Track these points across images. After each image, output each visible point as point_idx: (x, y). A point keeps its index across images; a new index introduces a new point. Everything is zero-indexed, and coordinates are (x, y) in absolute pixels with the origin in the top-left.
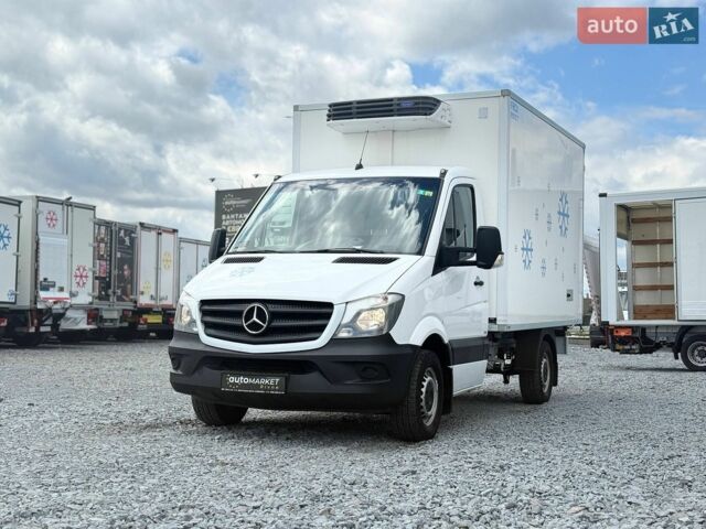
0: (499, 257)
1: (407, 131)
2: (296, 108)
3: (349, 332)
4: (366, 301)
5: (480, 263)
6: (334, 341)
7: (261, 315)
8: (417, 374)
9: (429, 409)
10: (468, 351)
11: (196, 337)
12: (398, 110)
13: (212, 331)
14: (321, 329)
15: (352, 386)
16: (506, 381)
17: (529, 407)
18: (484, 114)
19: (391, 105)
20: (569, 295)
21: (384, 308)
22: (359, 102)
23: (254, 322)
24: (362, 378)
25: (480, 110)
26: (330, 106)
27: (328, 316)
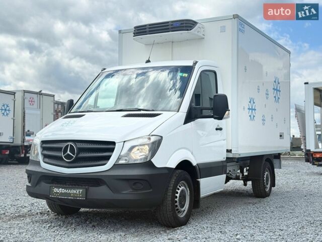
0: (227, 112)
1: (181, 42)
2: (120, 32)
3: (126, 160)
4: (136, 140)
5: (215, 116)
6: (116, 166)
7: (72, 150)
8: (172, 185)
9: (182, 206)
10: (211, 169)
11: (38, 163)
12: (172, 28)
13: (47, 160)
14: (108, 158)
15: (127, 194)
16: (245, 185)
17: (257, 200)
18: (223, 29)
19: (168, 26)
20: (281, 136)
21: (148, 144)
22: (150, 25)
23: (68, 154)
24: (133, 189)
25: (221, 27)
26: (135, 28)
27: (112, 150)
